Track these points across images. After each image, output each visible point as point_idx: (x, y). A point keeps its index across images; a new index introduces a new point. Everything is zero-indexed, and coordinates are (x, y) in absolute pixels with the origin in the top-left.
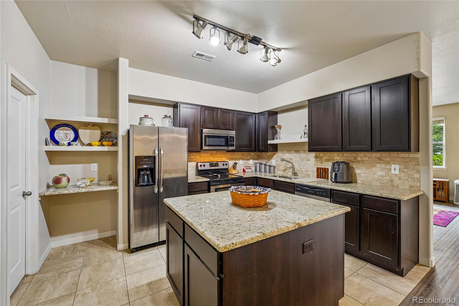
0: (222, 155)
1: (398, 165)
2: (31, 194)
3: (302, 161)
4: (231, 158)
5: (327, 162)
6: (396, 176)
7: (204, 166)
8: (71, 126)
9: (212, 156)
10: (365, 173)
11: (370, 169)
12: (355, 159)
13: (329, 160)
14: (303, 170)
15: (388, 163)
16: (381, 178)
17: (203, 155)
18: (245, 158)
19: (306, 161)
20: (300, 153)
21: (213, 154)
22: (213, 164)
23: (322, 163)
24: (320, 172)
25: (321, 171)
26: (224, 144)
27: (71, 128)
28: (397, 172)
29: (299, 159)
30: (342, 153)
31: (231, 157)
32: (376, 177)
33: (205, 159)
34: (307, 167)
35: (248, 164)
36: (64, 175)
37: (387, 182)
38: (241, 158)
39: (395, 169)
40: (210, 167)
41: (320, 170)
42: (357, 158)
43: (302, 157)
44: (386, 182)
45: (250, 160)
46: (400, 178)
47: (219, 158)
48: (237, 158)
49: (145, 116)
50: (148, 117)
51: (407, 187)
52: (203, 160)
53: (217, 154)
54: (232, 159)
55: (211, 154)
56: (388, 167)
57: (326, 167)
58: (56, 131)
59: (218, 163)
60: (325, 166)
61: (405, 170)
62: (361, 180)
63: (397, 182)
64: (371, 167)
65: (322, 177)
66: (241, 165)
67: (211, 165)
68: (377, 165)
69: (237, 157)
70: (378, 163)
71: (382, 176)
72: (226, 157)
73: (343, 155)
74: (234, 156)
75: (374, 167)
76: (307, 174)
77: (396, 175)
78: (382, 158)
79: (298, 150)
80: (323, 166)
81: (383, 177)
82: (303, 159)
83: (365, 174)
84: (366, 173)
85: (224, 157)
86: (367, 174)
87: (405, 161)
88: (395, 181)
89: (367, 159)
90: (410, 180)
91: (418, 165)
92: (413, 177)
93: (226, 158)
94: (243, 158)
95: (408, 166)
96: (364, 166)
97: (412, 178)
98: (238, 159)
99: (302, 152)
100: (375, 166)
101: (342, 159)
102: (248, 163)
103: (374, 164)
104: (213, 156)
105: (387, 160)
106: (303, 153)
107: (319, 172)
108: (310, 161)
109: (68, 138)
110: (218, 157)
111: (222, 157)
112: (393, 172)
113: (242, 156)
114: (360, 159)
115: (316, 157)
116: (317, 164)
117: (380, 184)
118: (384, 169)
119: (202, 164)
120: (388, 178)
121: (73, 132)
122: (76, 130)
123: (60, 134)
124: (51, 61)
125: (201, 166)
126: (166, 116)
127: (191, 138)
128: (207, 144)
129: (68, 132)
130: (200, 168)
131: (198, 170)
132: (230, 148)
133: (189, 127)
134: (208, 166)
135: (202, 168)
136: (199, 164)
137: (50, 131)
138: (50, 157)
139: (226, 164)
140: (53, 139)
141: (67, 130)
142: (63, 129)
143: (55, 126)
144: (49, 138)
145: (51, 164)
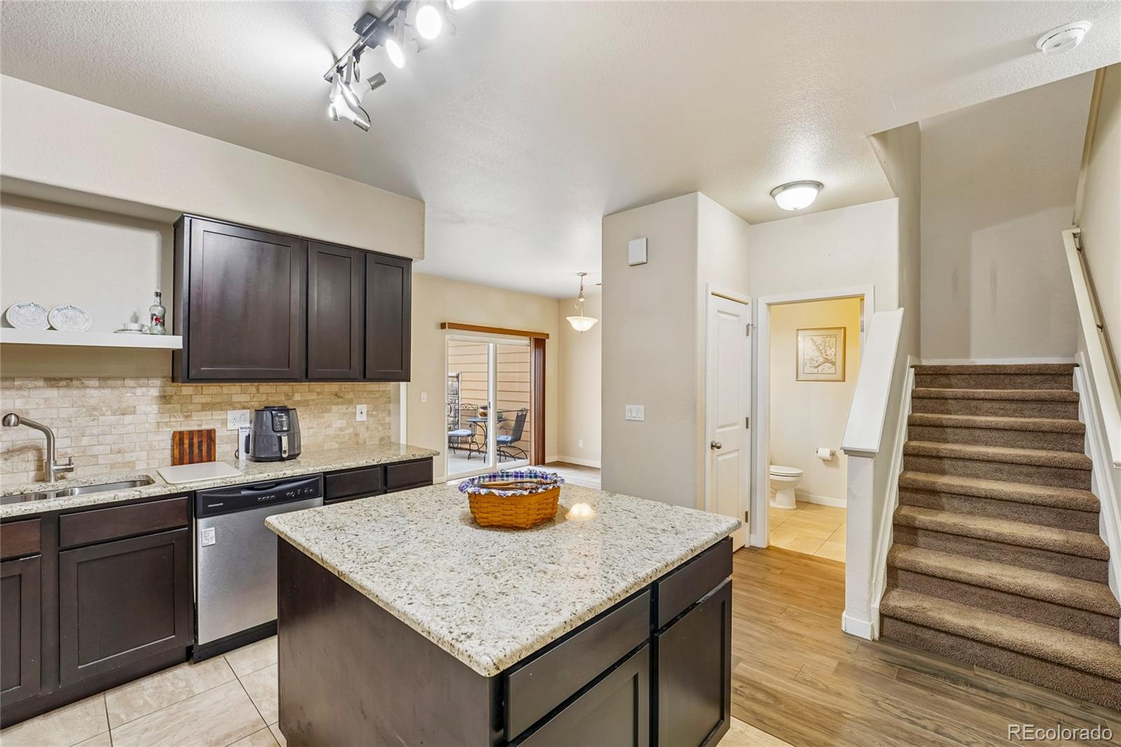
1: (366, 405)
3: (91, 415)
5: (209, 413)
6: (363, 424)
11: (321, 418)
12: (289, 399)
13: (214, 404)
14: (97, 450)
15: (350, 402)
16: (341, 433)
19: (114, 414)
20: (78, 387)
23: (187, 417)
24: (191, 445)
25: (196, 441)
28: (364, 418)
29: (71, 411)
30: (256, 384)
32: (331, 431)
34: (121, 435)
37: (350, 439)
39: (362, 412)
41: (191, 439)
42: (292, 396)
43: (93, 402)
44: (347, 438)
46: (368, 428)
51: (376, 442)
56: (350, 410)
57: (205, 427)
60: (200, 425)
61: (375, 413)
63: (364, 434)
64: (323, 412)
65: (196, 459)
68: (335, 408)
70: (334, 404)
71: (341, 429)
75: (326, 413)
76: (120, 460)
77: (363, 422)
78: (341, 394)
79: (69, 375)
80: (191, 426)
81: (344, 431)
82: (95, 409)
83: (310, 430)
84: (312, 428)
87: (374, 396)
88: (361, 434)
89: (314, 397)
90: (380, 429)
91: (390, 402)
92: (383, 422)
95: (377, 405)
96: (308, 412)
97: (382, 425)
99: (95, 383)
100: (328, 411)
101: (255, 399)
103: (328, 407)
105: (350, 396)
106: (96, 388)
107: (186, 446)
108: (134, 413)
112: (359, 418)
114: (299, 399)
115: (164, 399)
116: (167, 420)
117: (337, 446)
118: (345, 414)
120: (351, 430)
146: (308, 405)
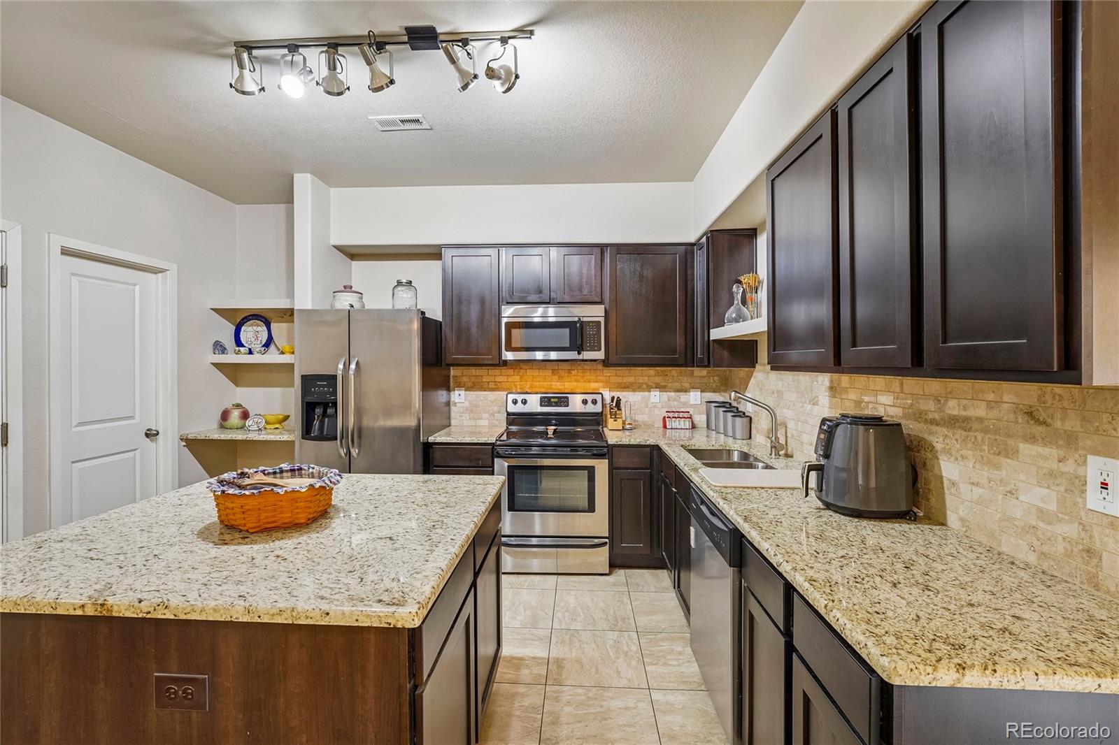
0: (588, 376)
2: (157, 434)
3: (802, 401)
6: (1107, 526)
7: (524, 402)
8: (263, 317)
9: (557, 377)
10: (973, 484)
11: (995, 466)
14: (804, 437)
15: (1070, 443)
16: (1041, 524)
17: (529, 372)
18: (669, 385)
19: (809, 402)
22: (552, 400)
26: (568, 345)
27: (262, 321)
31: (619, 380)
32: (1017, 511)
33: (537, 384)
35: (686, 404)
36: (238, 406)
37: (1069, 555)
38: (654, 385)
39: (1106, 485)
40: (541, 405)
44: (1061, 550)
45: (691, 393)
47: (579, 384)
48: (642, 384)
49: (345, 287)
50: (353, 289)
52: (531, 387)
53: (573, 372)
54: (625, 388)
56: (1069, 466)
58: (243, 328)
59: (567, 398)
62: (961, 513)
64: (999, 454)
66: (655, 406)
67: (545, 401)
68: (1025, 448)
69: (641, 381)
71: (1041, 513)
72: (599, 381)
73: (902, 386)
74: (631, 379)
75: (1006, 457)
77: (1113, 521)
78: (1043, 416)
81: (1050, 524)
83: (974, 489)
84: (978, 484)
85: (593, 382)
86: (981, 490)
89: (982, 411)
93: (601, 384)
94: (663, 384)
96: (971, 445)
98: (645, 386)
100: (1010, 453)
101: (900, 403)
102: (682, 400)
103: (1011, 443)
104: (561, 378)
105: (1069, 425)
109: (260, 339)
110: (577, 381)
111: (589, 382)
112: (1093, 499)
113: (658, 379)
114: (956, 411)
115: (832, 391)
118: (1051, 474)
119: (520, 398)
120: (1072, 530)
121: (265, 328)
122: (268, 325)
123: (247, 333)
124: (237, 206)
125: (515, 402)
126: (399, 283)
127: (474, 330)
128: (513, 346)
129: (259, 329)
130: (512, 408)
131: (509, 414)
132: (587, 355)
133: (469, 303)
134: (533, 404)
135: (520, 408)
136: (511, 397)
137: (234, 328)
138: (235, 373)
139: (594, 402)
140: (239, 343)
141: (258, 325)
142: (252, 325)
143: (240, 319)
144: (229, 342)
145: (237, 386)
146: (970, 430)
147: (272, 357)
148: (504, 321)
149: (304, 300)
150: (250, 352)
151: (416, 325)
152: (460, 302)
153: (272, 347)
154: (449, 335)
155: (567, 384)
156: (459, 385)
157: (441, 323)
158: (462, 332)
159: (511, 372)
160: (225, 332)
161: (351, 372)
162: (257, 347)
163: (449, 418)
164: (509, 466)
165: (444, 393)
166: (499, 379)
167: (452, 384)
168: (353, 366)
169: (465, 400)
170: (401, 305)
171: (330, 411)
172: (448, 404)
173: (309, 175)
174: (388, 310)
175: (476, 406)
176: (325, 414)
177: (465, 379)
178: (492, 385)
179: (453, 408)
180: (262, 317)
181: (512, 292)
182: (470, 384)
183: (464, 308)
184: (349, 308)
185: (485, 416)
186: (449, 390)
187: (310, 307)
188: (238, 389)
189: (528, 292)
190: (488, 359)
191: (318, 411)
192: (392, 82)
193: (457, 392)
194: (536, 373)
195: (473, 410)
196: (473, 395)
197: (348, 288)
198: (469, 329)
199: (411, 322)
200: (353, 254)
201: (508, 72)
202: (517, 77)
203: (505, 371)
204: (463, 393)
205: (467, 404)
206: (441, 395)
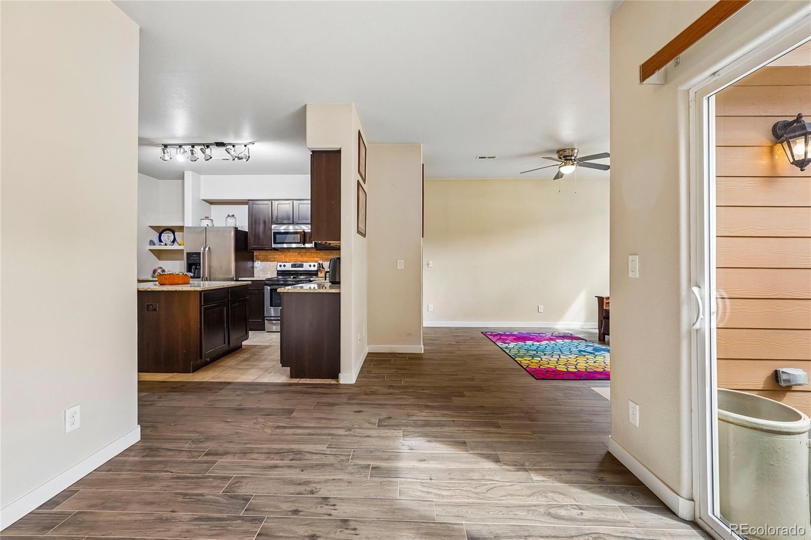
0: (313, 255)
4: (327, 258)
7: (285, 266)
9: (299, 255)
21: (302, 253)
22: (296, 265)
26: (299, 241)
33: (291, 258)
36: (161, 268)
40: (291, 267)
49: (206, 217)
50: (209, 218)
52: (289, 260)
53: (307, 254)
55: (298, 253)
58: (163, 235)
59: (302, 264)
67: (293, 266)
72: (319, 257)
85: (317, 257)
104: (302, 256)
109: (170, 239)
110: (307, 257)
111: (314, 257)
119: (282, 264)
121: (172, 234)
122: (174, 233)
123: (165, 237)
124: (160, 181)
125: (281, 266)
126: (229, 216)
127: (261, 235)
128: (277, 242)
129: (170, 235)
130: (279, 269)
131: (278, 271)
132: (307, 245)
133: (259, 223)
134: (288, 267)
135: (283, 268)
136: (279, 264)
137: (158, 234)
138: (159, 254)
139: (314, 266)
140: (160, 241)
141: (169, 233)
142: (167, 233)
143: (161, 230)
144: (156, 240)
145: (160, 260)
147: (176, 247)
148: (273, 231)
149: (188, 223)
150: (166, 245)
151: (233, 233)
152: (255, 223)
153: (176, 242)
154: (251, 238)
155: (305, 259)
156: (258, 259)
157: (247, 232)
158: (257, 236)
159: (280, 253)
160: (154, 236)
161: (206, 251)
162: (169, 242)
163: (253, 274)
164: (270, 289)
165: (251, 262)
166: (275, 256)
167: (255, 259)
168: (207, 249)
169: (261, 265)
170: (229, 225)
171: (198, 267)
172: (253, 267)
173: (191, 172)
174: (224, 227)
175: (266, 268)
176: (196, 268)
177: (260, 257)
178: (272, 259)
179: (255, 269)
180: (171, 230)
181: (277, 219)
182: (263, 259)
183: (257, 226)
184: (206, 226)
185: (269, 272)
186: (253, 261)
187: (191, 226)
188: (160, 261)
189: (284, 219)
190: (267, 247)
191: (193, 267)
192: (211, 158)
193: (257, 262)
194: (291, 254)
195: (264, 270)
196: (264, 263)
197: (207, 218)
198: (259, 235)
199: (231, 232)
200: (211, 202)
201: (246, 156)
202: (249, 157)
203: (278, 253)
204: (259, 262)
205: (261, 267)
206: (249, 264)
